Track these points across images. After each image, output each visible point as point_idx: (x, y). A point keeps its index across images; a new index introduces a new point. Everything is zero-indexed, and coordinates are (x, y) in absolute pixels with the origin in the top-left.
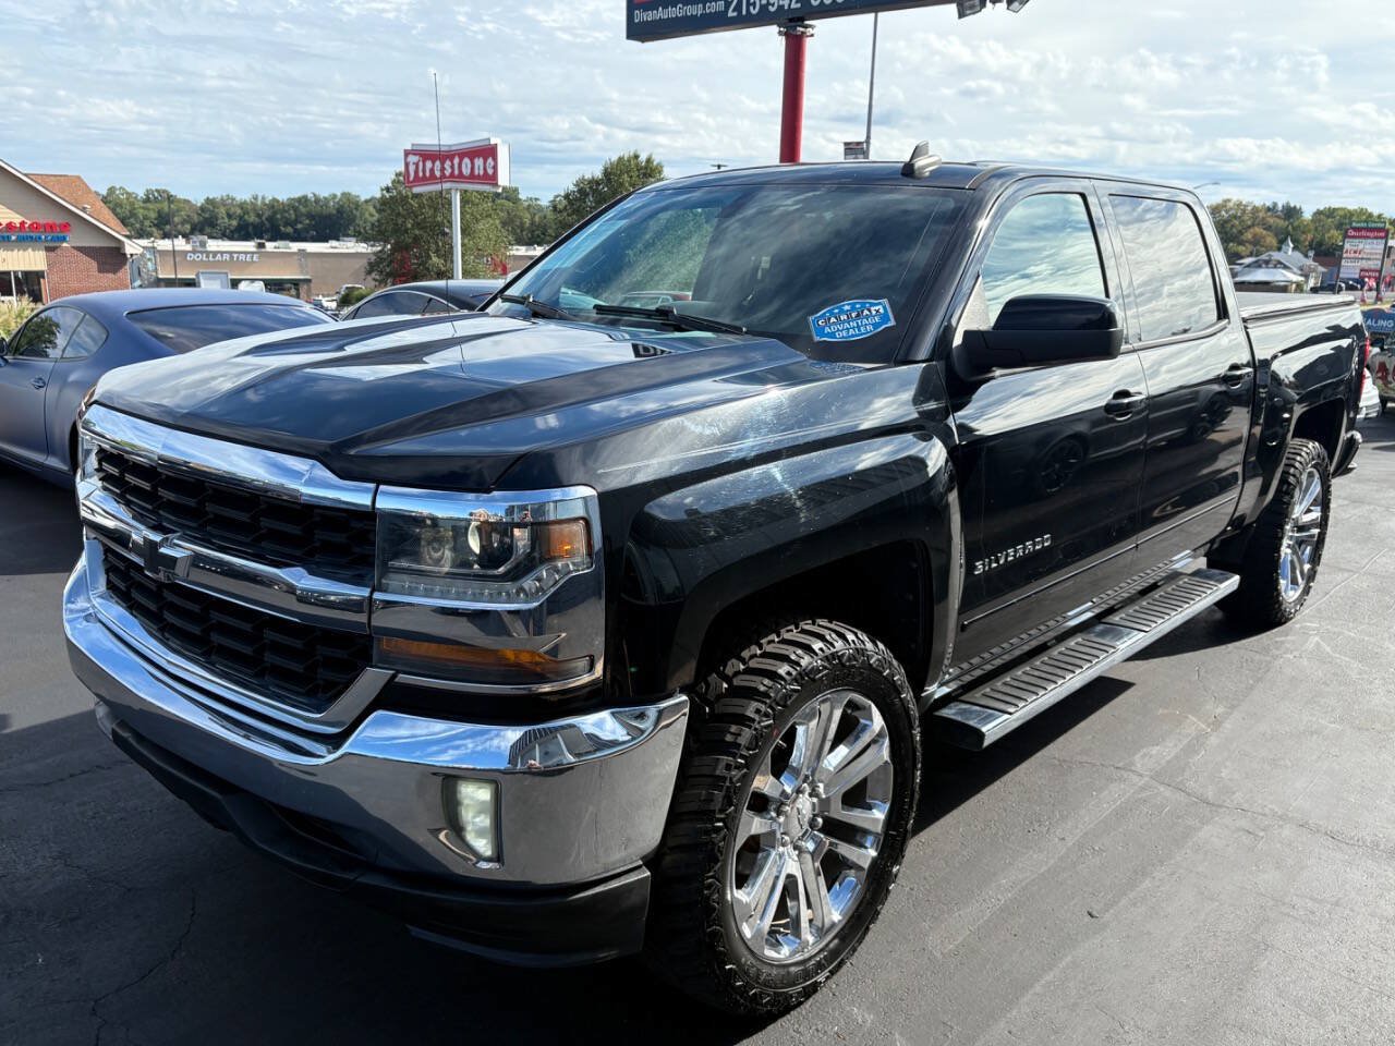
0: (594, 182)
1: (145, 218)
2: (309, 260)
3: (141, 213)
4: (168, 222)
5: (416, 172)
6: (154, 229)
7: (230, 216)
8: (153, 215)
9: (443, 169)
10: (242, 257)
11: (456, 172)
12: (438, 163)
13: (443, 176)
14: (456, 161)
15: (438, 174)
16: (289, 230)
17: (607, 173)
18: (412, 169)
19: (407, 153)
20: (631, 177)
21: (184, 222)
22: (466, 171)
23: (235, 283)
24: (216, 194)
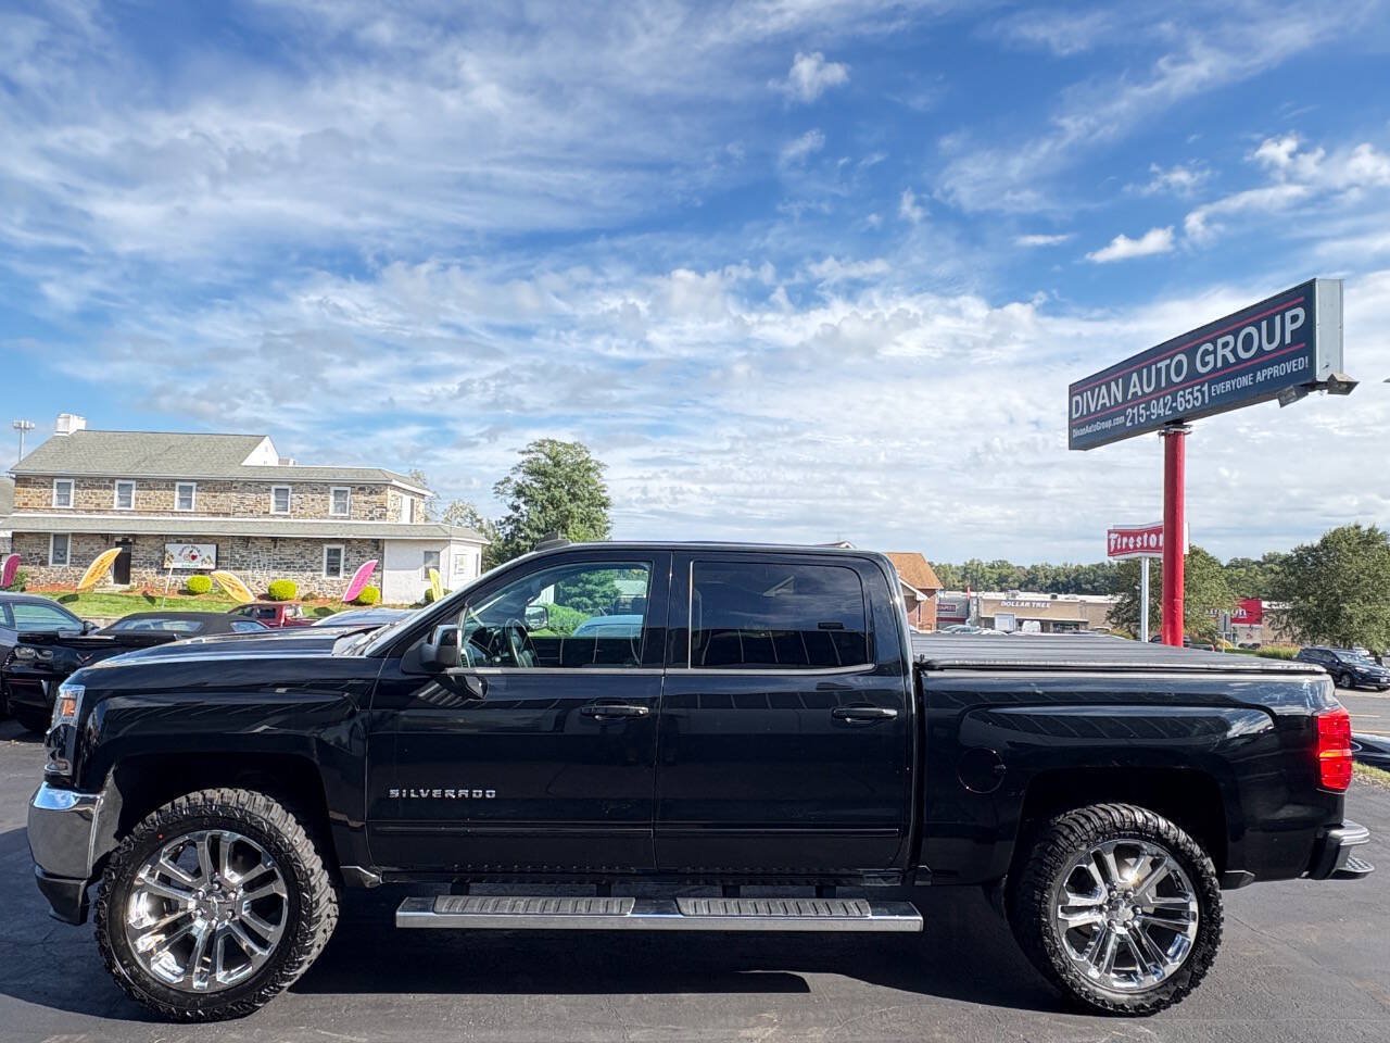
0: (1311, 550)
1: (990, 578)
2: (1088, 608)
3: (988, 575)
4: (1006, 581)
5: (1116, 545)
6: (995, 586)
7: (1046, 577)
8: (995, 576)
9: (1135, 543)
10: (1038, 604)
11: (1145, 545)
12: (1132, 538)
13: (1135, 548)
14: (1146, 536)
15: (1131, 546)
16: (1089, 587)
17: (1325, 542)
18: (1113, 543)
19: (1109, 532)
20: (1350, 544)
21: (1014, 581)
22: (1153, 544)
23: (1020, 623)
24: (1039, 563)
